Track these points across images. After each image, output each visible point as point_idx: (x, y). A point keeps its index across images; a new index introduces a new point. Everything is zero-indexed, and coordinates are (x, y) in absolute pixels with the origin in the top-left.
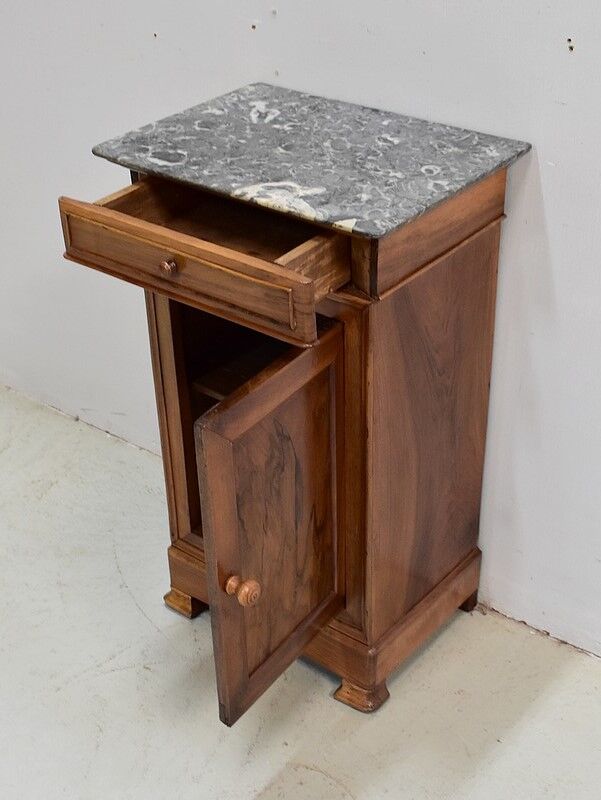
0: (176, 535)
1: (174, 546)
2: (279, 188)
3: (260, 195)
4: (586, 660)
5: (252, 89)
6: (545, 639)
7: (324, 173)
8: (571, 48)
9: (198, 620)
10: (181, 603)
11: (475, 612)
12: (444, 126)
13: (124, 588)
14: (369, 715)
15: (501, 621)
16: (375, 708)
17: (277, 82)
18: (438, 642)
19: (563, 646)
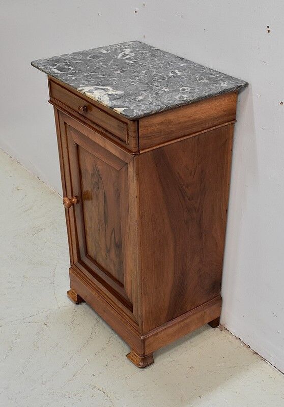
0: (72, 263)
1: (71, 268)
2: (102, 89)
3: (90, 91)
4: (264, 364)
5: (131, 43)
6: (247, 350)
7: (130, 85)
8: (269, 31)
9: (80, 306)
10: (73, 297)
11: (217, 329)
12: (210, 69)
13: (53, 284)
14: (141, 370)
15: (228, 336)
16: (144, 367)
17: (144, 41)
18: (192, 340)
19: (255, 355)
